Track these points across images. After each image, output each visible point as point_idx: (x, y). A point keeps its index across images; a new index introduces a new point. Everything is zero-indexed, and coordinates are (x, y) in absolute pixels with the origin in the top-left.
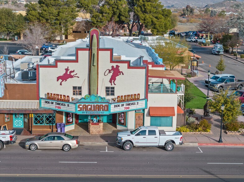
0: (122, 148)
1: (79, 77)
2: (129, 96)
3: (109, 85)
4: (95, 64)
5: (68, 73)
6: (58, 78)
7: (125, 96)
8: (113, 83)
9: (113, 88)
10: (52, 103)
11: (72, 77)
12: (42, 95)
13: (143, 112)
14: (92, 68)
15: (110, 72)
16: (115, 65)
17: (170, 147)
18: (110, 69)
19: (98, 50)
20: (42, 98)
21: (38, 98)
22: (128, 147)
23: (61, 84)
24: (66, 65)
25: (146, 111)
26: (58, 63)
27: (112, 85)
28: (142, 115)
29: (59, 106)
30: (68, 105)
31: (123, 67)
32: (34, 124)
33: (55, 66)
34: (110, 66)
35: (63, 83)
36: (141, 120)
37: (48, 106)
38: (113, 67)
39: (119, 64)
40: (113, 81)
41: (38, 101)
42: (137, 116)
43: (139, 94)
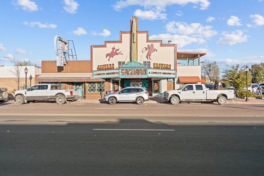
1: (122, 54)
2: (162, 64)
3: (146, 60)
4: (135, 41)
5: (115, 51)
6: (107, 55)
7: (159, 64)
8: (149, 58)
9: (149, 62)
11: (117, 54)
12: (95, 69)
13: (173, 81)
14: (132, 45)
15: (146, 49)
16: (150, 44)
18: (147, 47)
19: (137, 32)
20: (94, 71)
21: (92, 71)
23: (109, 60)
24: (113, 45)
25: (176, 80)
26: (107, 44)
27: (148, 60)
28: (172, 83)
31: (156, 45)
32: (88, 92)
33: (105, 46)
34: (146, 45)
35: (111, 59)
36: (172, 88)
38: (148, 45)
39: (153, 43)
40: (149, 56)
41: (92, 73)
42: (169, 85)
43: (170, 65)
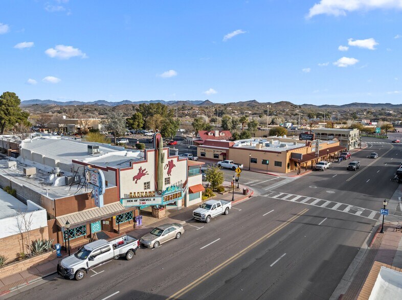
0: (205, 222)
1: (148, 174)
5: (141, 172)
6: (134, 178)
8: (169, 174)
9: (169, 178)
10: (136, 201)
11: (144, 175)
12: (122, 196)
15: (168, 166)
17: (227, 212)
18: (168, 163)
20: (123, 199)
21: (119, 199)
22: (209, 220)
23: (136, 183)
24: (139, 165)
25: (188, 191)
27: (168, 176)
29: (144, 202)
30: (154, 200)
32: (116, 224)
33: (132, 168)
34: (167, 161)
37: (130, 204)
38: (169, 162)
40: (169, 172)
41: (120, 202)
